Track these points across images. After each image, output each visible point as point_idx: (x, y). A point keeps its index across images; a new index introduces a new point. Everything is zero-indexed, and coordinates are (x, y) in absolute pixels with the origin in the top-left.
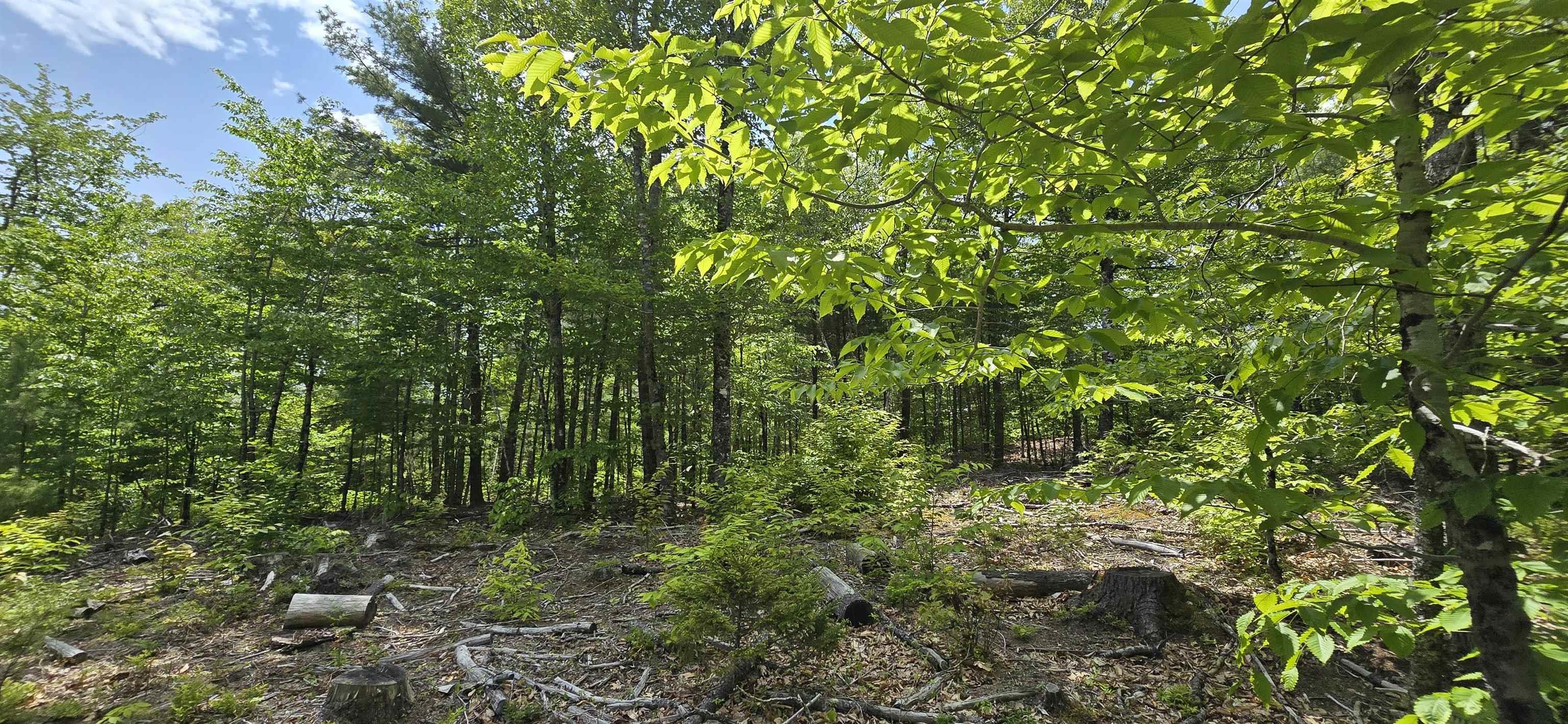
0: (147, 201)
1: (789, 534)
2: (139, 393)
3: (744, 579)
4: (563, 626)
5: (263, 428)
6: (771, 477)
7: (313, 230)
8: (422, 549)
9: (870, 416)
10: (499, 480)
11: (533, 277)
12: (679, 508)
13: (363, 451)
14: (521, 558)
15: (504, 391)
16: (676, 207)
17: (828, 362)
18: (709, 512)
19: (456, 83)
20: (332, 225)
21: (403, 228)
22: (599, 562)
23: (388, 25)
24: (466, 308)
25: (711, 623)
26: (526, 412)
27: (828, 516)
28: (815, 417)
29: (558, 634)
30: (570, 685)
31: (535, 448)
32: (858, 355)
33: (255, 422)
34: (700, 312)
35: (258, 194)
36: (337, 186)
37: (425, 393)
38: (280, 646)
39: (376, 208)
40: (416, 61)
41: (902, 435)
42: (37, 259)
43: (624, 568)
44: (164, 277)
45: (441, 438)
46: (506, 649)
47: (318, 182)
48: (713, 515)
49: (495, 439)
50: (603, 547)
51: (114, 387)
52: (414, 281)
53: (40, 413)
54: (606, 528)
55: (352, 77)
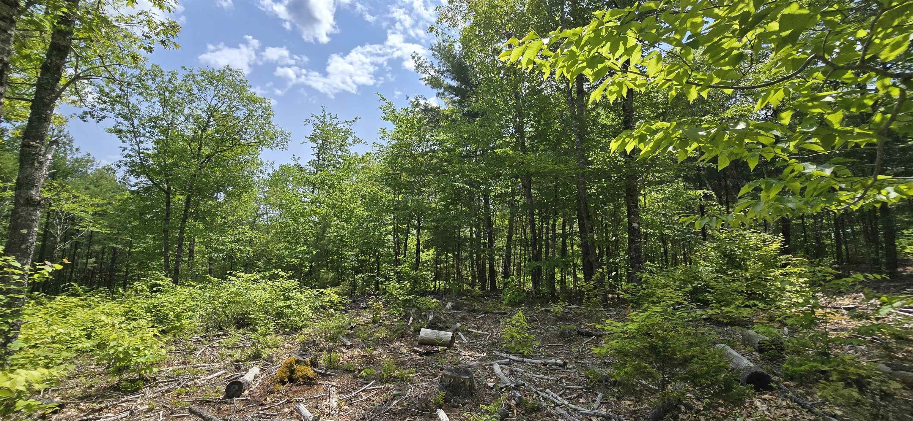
0: (356, 155)
1: (694, 320)
2: (360, 236)
3: (665, 347)
4: (547, 361)
5: (402, 251)
6: (675, 280)
7: (416, 158)
8: (472, 311)
9: (754, 239)
10: (504, 278)
11: (516, 167)
12: (609, 298)
13: (442, 262)
14: (521, 320)
15: (503, 230)
16: (594, 113)
17: (714, 200)
18: (632, 301)
19: (471, 72)
20: (423, 154)
21: (452, 150)
22: (562, 327)
23: (439, 52)
24: (483, 187)
25: (644, 372)
26: (516, 241)
27: (725, 309)
28: (705, 239)
29: (545, 365)
30: (555, 395)
31: (521, 261)
32: (755, 194)
33: (399, 247)
34: (614, 176)
35: (394, 145)
36: (424, 135)
37: (466, 232)
38: (418, 352)
39: (440, 143)
40: (452, 67)
41: (784, 252)
42: (327, 184)
43: (578, 331)
44: (364, 186)
45: (475, 255)
46: (518, 369)
47: (416, 135)
48: (635, 303)
49: (500, 256)
50: (564, 318)
51: (352, 234)
52: (457, 176)
53: (331, 245)
54: (565, 307)
55: (426, 82)
